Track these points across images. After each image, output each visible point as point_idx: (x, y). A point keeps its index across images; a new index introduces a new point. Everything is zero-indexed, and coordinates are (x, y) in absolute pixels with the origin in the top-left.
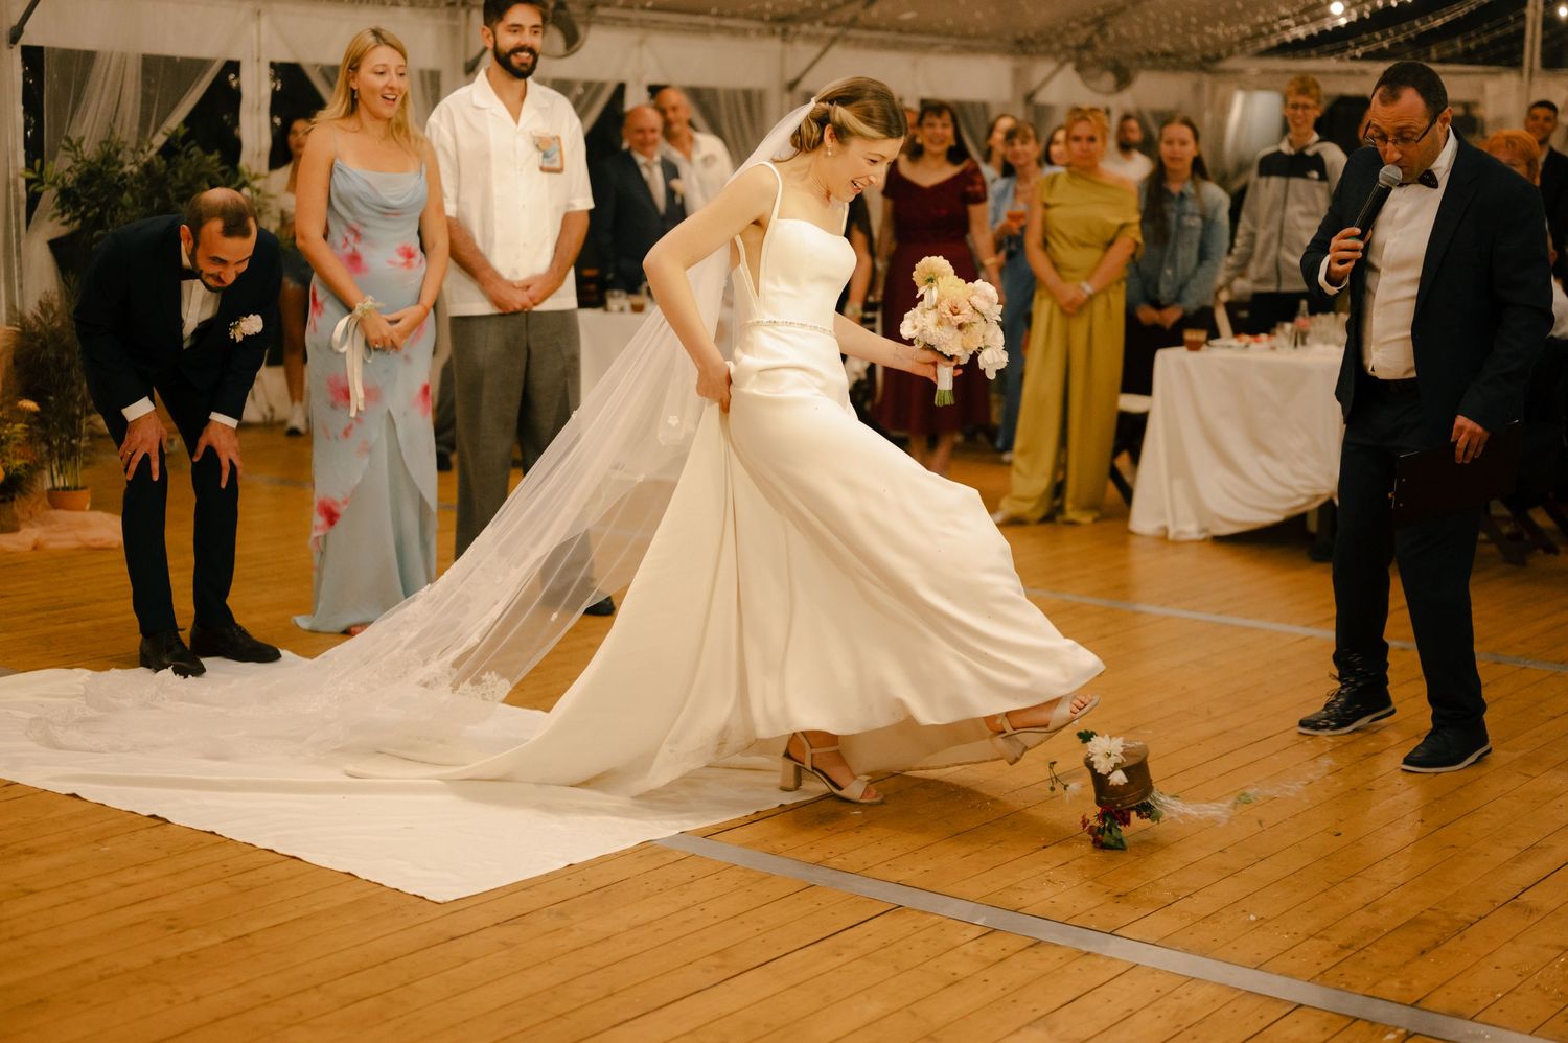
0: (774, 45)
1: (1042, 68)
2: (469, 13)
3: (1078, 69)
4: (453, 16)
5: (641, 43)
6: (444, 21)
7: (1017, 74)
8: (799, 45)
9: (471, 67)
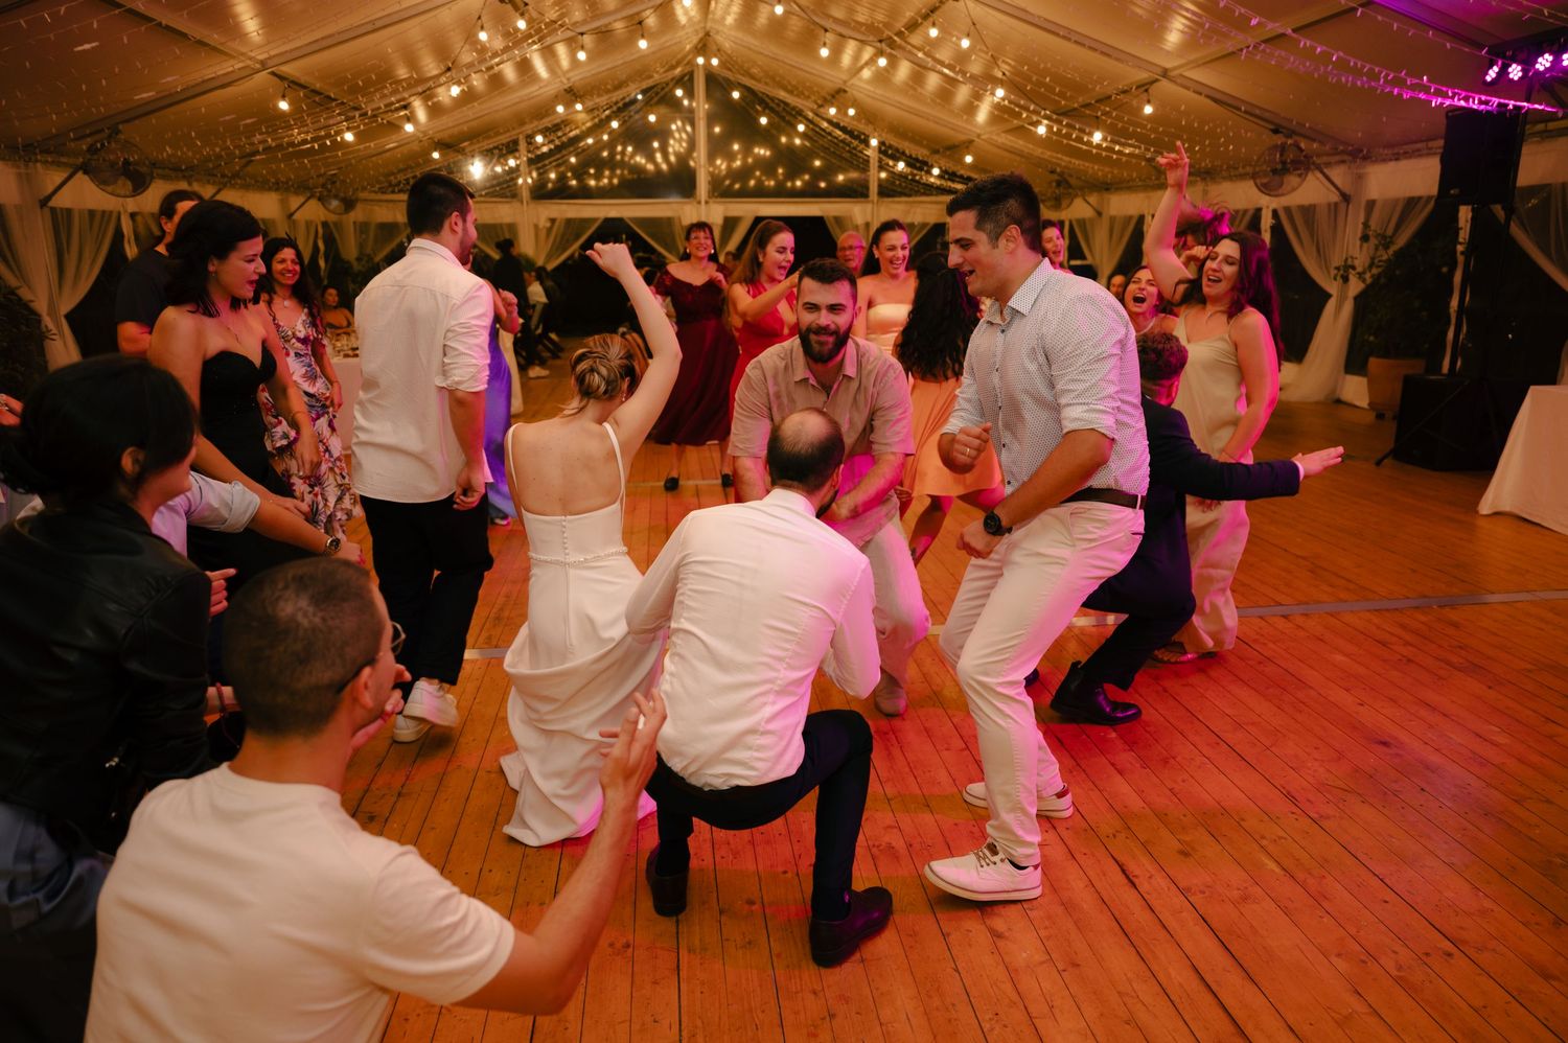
9: (44, 202)
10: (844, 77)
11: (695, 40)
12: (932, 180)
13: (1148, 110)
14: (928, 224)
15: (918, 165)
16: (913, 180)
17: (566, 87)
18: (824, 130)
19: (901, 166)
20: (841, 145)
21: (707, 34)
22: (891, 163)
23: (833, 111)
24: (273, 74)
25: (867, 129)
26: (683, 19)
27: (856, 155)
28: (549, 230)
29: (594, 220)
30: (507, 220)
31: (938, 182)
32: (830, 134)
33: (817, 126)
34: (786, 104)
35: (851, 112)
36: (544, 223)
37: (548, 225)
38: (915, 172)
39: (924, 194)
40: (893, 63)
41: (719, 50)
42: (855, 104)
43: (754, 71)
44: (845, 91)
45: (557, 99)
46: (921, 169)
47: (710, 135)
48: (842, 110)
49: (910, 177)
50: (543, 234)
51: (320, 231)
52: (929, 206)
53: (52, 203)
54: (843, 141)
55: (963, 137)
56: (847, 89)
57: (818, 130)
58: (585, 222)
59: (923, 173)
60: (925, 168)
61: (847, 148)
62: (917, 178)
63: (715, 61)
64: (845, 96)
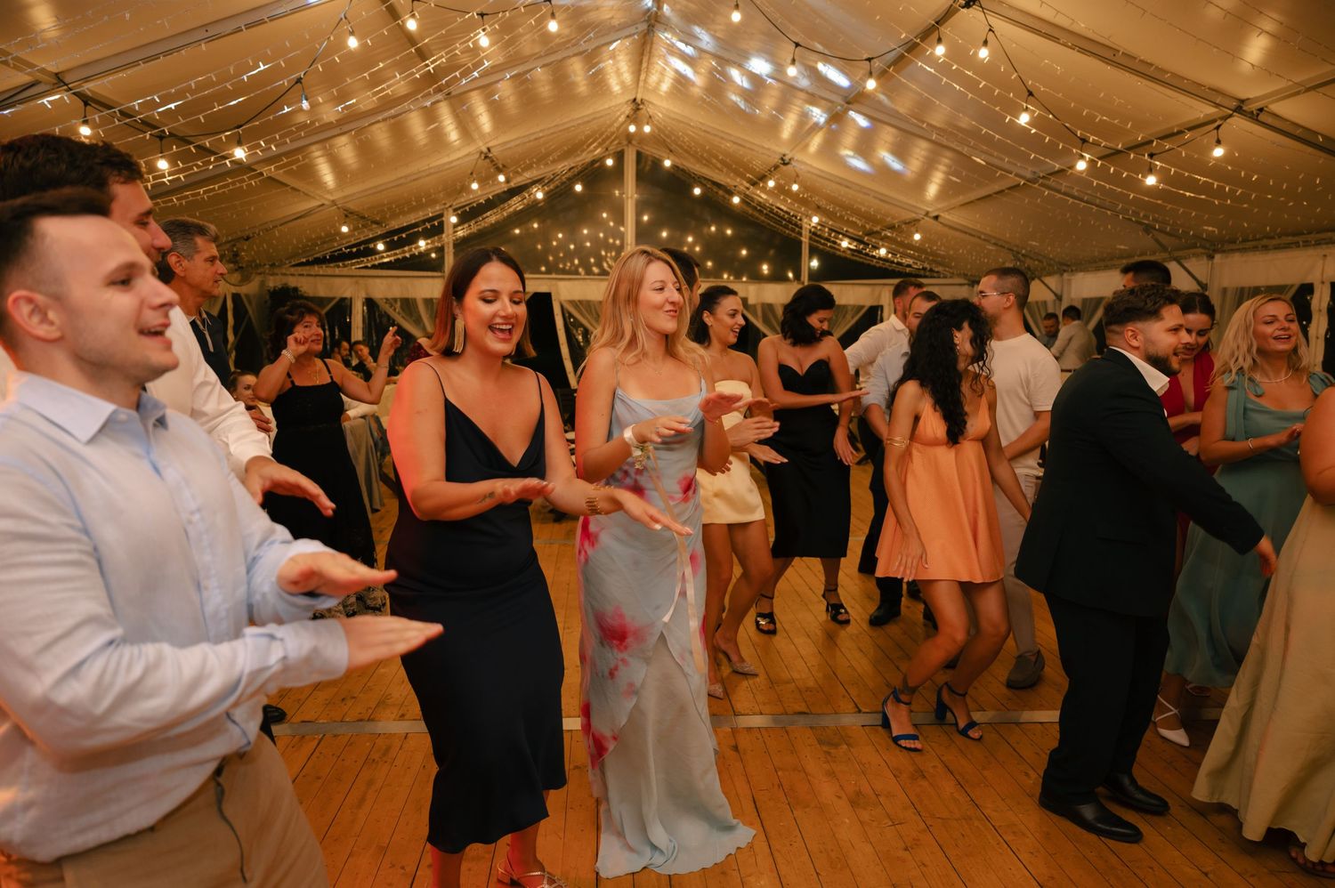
10: (783, 150)
11: (626, 106)
13: (1218, 152)
14: (862, 307)
19: (844, 244)
23: (772, 185)
26: (616, 88)
35: (795, 187)
41: (650, 117)
42: (798, 179)
44: (786, 163)
47: (638, 222)
51: (230, 305)
55: (910, 216)
56: (788, 161)
63: (647, 129)
64: (784, 168)
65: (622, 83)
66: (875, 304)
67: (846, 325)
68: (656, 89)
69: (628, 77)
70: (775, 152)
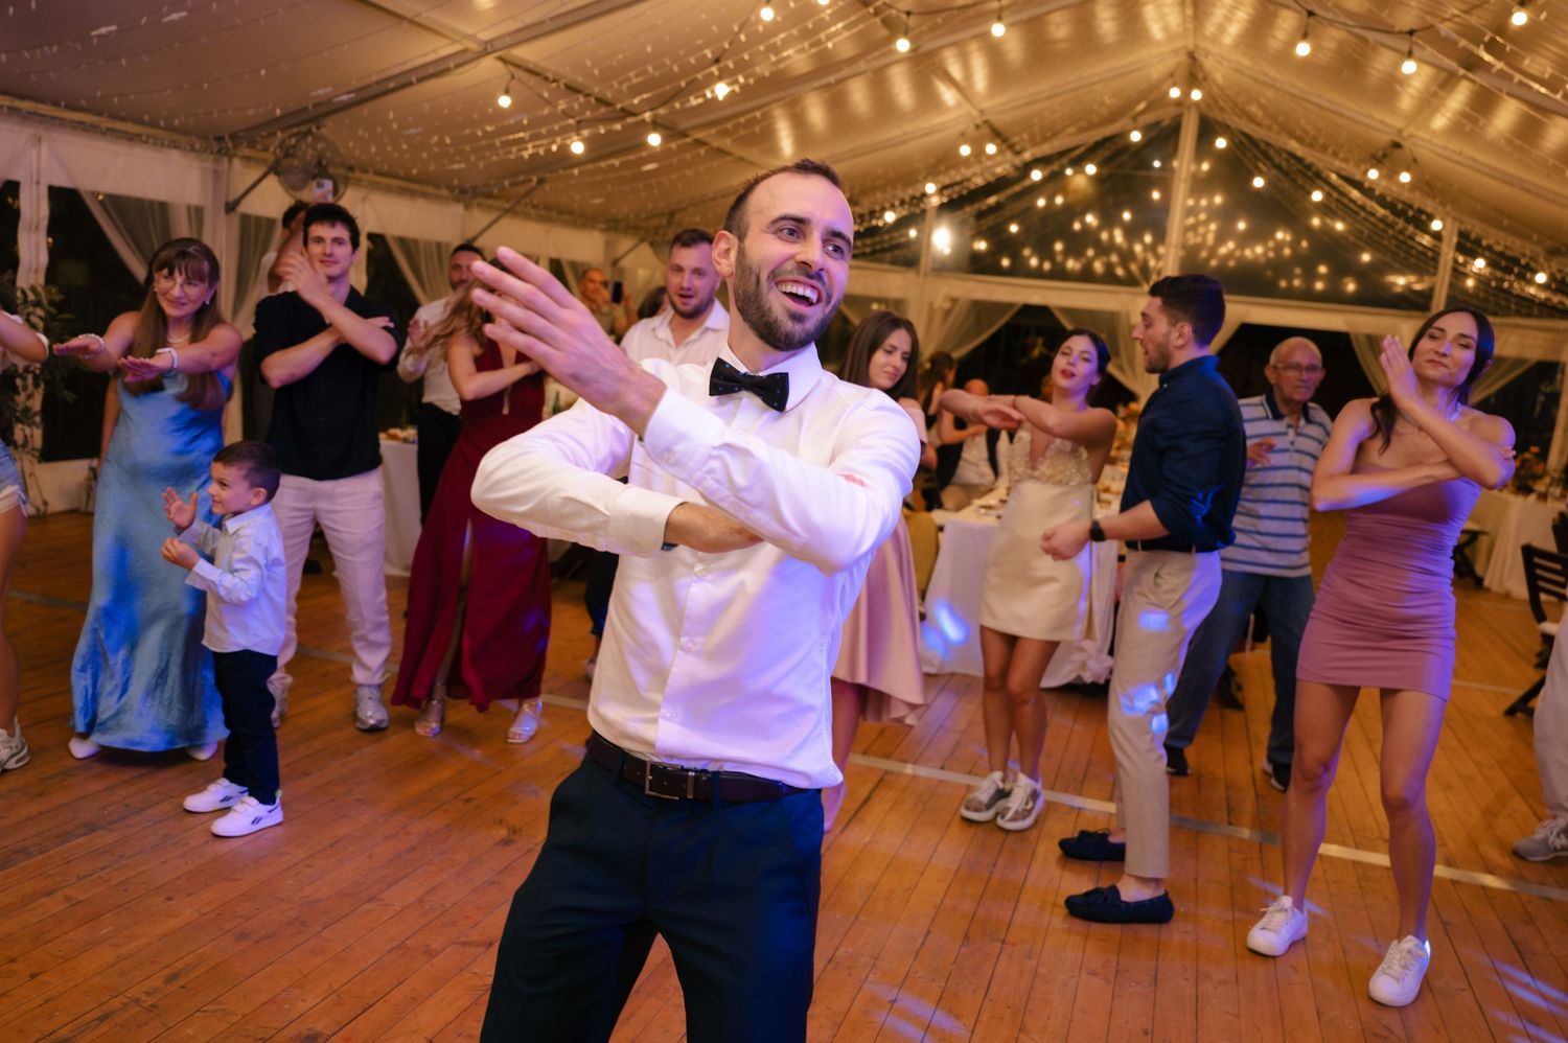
0: (459, 209)
1: (625, 243)
2: (230, 160)
3: (652, 244)
4: (217, 162)
5: (364, 199)
6: (209, 165)
7: (608, 245)
8: (476, 212)
9: (231, 207)
10: (1398, 123)
11: (1170, 63)
12: (1532, 290)
14: (1526, 360)
15: (1503, 263)
16: (1500, 289)
17: (979, 121)
18: (1354, 202)
19: (1480, 264)
20: (1381, 226)
21: (1192, 56)
22: (1461, 259)
23: (1373, 174)
24: (500, 59)
25: (1429, 206)
26: (1157, 35)
27: (1404, 243)
28: (948, 313)
29: (1010, 305)
30: (895, 294)
31: (1542, 295)
32: (1363, 208)
33: (1343, 194)
34: (1300, 160)
35: (1405, 177)
36: (940, 303)
37: (947, 305)
38: (1499, 274)
39: (1518, 313)
40: (1483, 103)
42: (1412, 164)
43: (1253, 109)
44: (1397, 146)
45: (963, 137)
46: (1508, 271)
48: (1391, 174)
49: (1493, 284)
50: (938, 317)
52: (1533, 333)
53: (245, 207)
54: (1383, 220)
56: (1402, 142)
57: (1345, 201)
58: (997, 308)
59: (1512, 277)
60: (1516, 270)
61: (1391, 232)
62: (1506, 285)
63: (1196, 95)
64: (1397, 152)
65: (1166, 29)
66: (1550, 357)
67: (1493, 383)
68: (1215, 40)
69: (1174, 19)
70: (1388, 126)
